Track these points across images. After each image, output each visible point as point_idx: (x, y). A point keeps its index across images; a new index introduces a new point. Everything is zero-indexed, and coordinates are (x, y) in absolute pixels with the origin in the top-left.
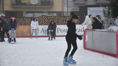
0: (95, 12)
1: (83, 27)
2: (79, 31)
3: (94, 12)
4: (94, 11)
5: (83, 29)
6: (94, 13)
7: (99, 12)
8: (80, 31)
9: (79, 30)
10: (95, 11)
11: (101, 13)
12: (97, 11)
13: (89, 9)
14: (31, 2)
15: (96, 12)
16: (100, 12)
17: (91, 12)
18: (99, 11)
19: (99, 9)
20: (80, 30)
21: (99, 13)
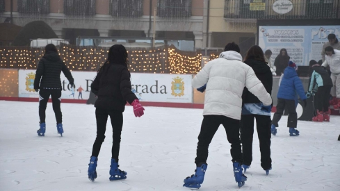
0: (282, 40)
1: (157, 81)
2: (145, 91)
3: (279, 39)
4: (279, 37)
5: (157, 86)
6: (279, 42)
7: (294, 40)
8: (147, 92)
9: (145, 87)
10: (282, 37)
11: (300, 42)
12: (286, 37)
13: (263, 31)
14: (276, 9)
15: (284, 41)
16: (296, 41)
17: (269, 41)
18: (295, 37)
19: (294, 32)
20: (147, 88)
21: (295, 43)
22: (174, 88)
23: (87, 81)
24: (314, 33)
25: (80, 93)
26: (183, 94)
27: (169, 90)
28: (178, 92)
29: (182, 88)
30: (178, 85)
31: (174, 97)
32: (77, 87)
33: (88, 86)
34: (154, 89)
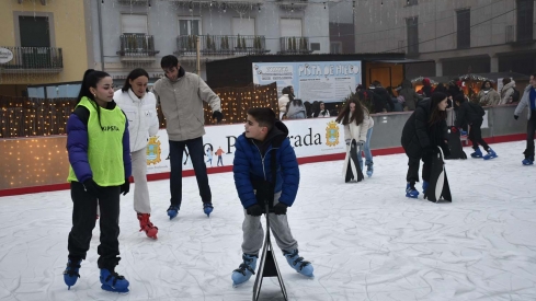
1: (311, 129)
2: (298, 143)
4: (271, 75)
5: (311, 135)
6: (272, 80)
8: (300, 145)
9: (298, 138)
10: (274, 74)
12: (278, 74)
13: (257, 69)
15: (276, 78)
17: (263, 79)
19: (284, 69)
20: (300, 140)
22: (328, 136)
23: (229, 138)
24: (301, 69)
25: (220, 157)
26: (338, 143)
27: (323, 140)
28: (332, 140)
29: (337, 135)
30: (332, 132)
31: (328, 147)
32: (215, 150)
33: (229, 146)
34: (308, 142)
